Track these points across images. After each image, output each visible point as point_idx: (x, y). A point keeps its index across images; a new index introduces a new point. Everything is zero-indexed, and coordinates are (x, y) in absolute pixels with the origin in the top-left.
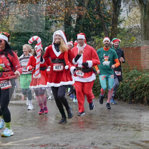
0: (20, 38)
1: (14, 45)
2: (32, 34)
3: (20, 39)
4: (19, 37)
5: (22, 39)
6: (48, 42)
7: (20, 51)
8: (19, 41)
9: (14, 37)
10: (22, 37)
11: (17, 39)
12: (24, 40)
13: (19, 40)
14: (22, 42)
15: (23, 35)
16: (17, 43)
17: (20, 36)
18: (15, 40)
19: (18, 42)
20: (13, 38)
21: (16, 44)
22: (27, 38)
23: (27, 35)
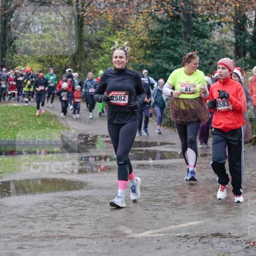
0: (159, 53)
1: (149, 64)
2: (180, 46)
3: (160, 55)
4: (159, 51)
5: (163, 54)
6: (207, 59)
7: (160, 74)
8: (158, 58)
9: (149, 50)
10: (163, 51)
11: (155, 54)
12: (167, 55)
13: (158, 55)
14: (163, 60)
15: (164, 48)
16: (155, 62)
17: (159, 49)
18: (151, 56)
19: (157, 60)
20: (148, 52)
21: (152, 63)
22: (172, 53)
23: (172, 47)
